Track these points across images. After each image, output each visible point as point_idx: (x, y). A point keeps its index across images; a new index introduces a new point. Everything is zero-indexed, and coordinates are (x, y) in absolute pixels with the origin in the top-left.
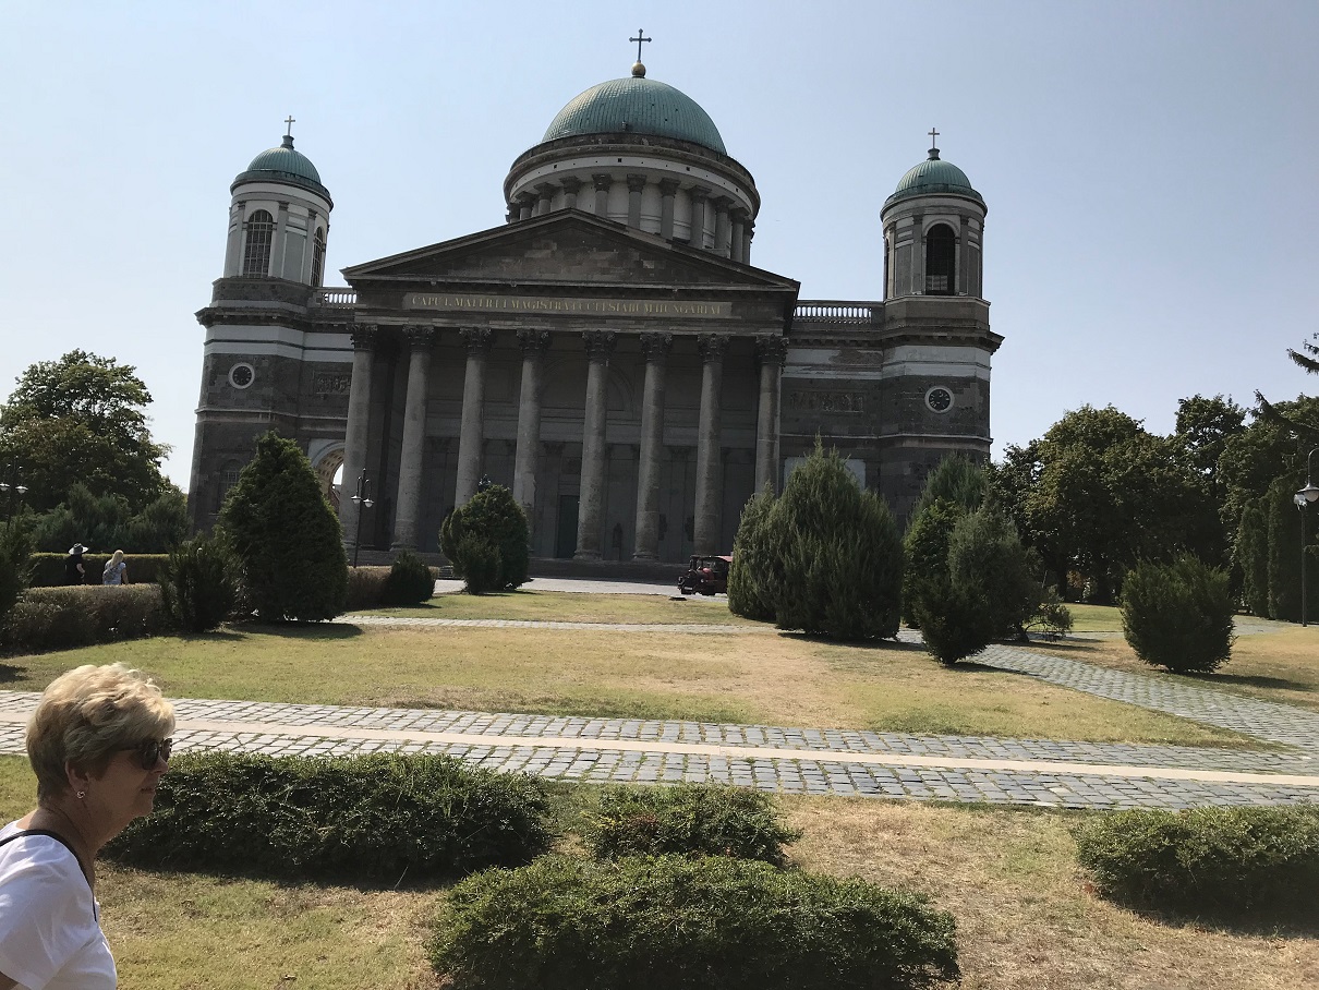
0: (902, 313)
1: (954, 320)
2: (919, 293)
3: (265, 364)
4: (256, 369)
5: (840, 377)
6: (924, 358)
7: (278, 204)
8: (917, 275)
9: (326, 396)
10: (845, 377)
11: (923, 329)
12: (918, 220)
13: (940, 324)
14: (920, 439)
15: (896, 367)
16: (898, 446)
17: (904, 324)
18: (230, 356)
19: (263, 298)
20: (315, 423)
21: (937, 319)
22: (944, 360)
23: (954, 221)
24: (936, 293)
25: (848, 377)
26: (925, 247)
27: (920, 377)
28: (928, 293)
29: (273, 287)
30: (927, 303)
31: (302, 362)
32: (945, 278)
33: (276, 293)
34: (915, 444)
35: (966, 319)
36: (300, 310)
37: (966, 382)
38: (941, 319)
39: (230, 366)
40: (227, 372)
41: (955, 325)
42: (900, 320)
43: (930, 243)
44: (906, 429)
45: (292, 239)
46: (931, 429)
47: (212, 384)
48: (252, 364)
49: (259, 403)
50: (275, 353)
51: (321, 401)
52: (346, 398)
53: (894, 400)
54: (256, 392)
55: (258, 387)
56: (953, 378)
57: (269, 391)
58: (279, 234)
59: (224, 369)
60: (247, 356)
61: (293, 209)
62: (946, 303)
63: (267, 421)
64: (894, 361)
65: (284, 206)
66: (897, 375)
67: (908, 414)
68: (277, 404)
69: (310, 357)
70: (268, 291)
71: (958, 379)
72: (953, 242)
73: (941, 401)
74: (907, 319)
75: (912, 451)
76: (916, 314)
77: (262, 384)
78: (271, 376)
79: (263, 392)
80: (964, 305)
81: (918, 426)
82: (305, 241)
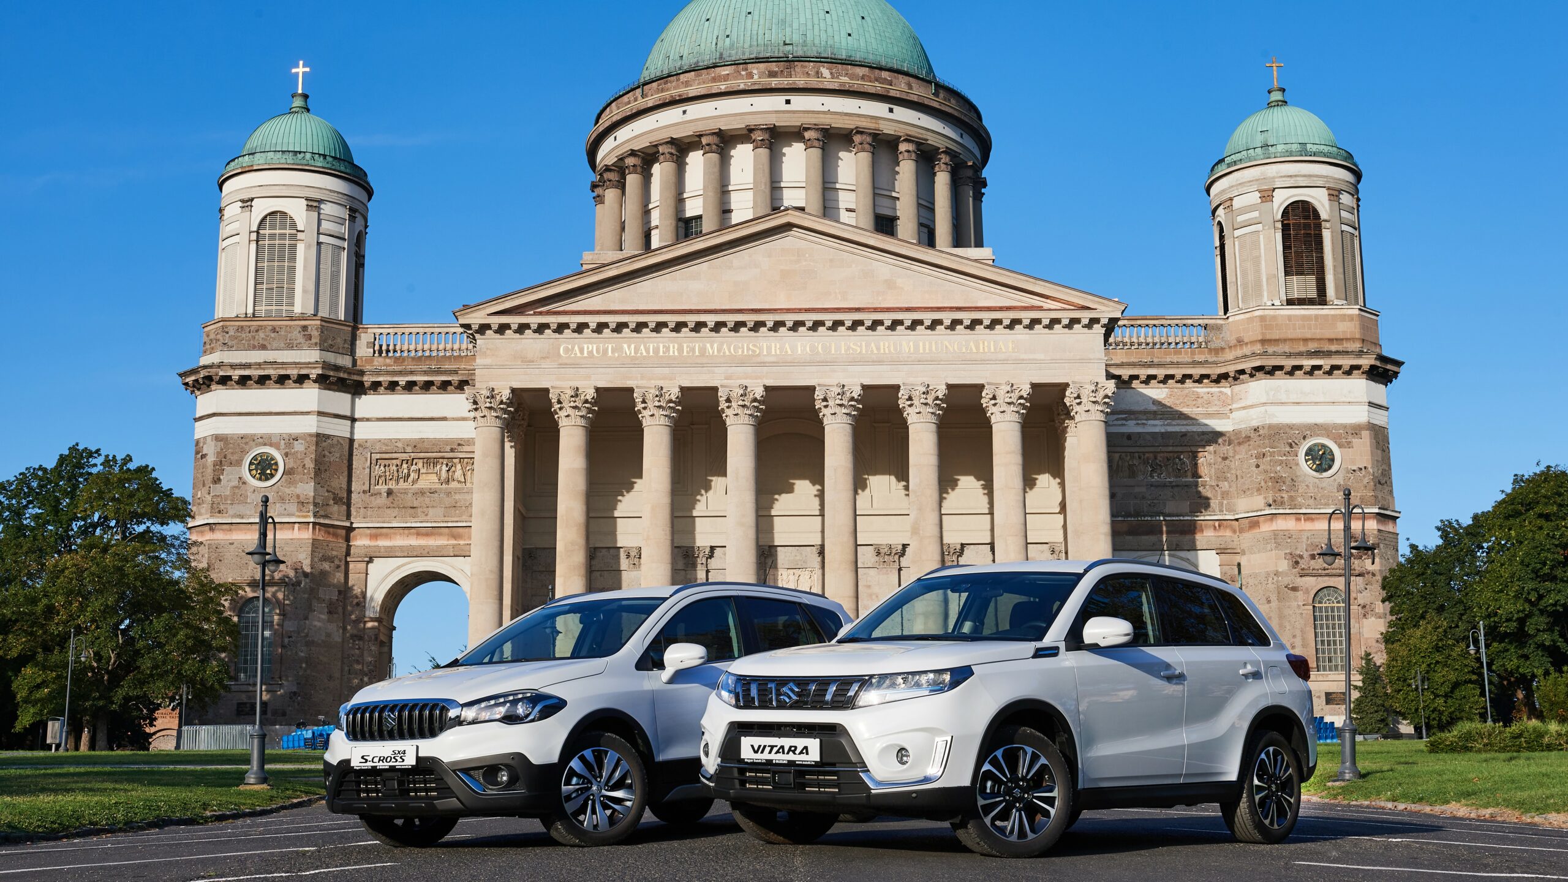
0: (1254, 333)
1: (1331, 340)
2: (1277, 303)
3: (299, 447)
4: (286, 455)
5: (1170, 429)
6: (1294, 398)
7: (304, 202)
8: (1271, 277)
9: (390, 493)
10: (1177, 429)
11: (1289, 355)
12: (1267, 196)
13: (1312, 346)
14: (1298, 516)
15: (1252, 411)
16: (1266, 527)
17: (1258, 348)
18: (243, 437)
19: (290, 347)
20: (376, 533)
21: (1306, 340)
22: (1322, 400)
23: (1320, 200)
24: (1301, 302)
25: (1184, 429)
26: (1279, 236)
27: (1291, 427)
28: (1290, 302)
29: (305, 328)
30: (1290, 318)
31: (351, 441)
32: (1312, 280)
33: (310, 337)
34: (1290, 524)
35: (1347, 339)
36: (345, 361)
37: (1355, 430)
38: (1312, 339)
39: (244, 452)
40: (239, 463)
41: (1333, 348)
42: (1252, 342)
43: (1285, 228)
44: (1275, 503)
45: (327, 254)
46: (1311, 502)
47: (217, 481)
48: (278, 448)
49: (293, 507)
50: (314, 430)
51: (383, 500)
52: (422, 492)
53: (1253, 461)
54: (288, 491)
55: (291, 483)
56: (1336, 426)
57: (307, 489)
58: (308, 247)
59: (235, 458)
60: (270, 436)
61: (327, 209)
62: (1317, 316)
63: (307, 535)
64: (1249, 403)
65: (314, 205)
66: (1255, 424)
67: (1277, 480)
68: (320, 508)
69: (362, 432)
70: (297, 336)
71: (1344, 426)
72: (1319, 227)
73: (1322, 460)
74: (1263, 342)
75: (1288, 535)
76: (1275, 335)
77: (297, 477)
78: (310, 465)
79: (298, 491)
80: (1343, 318)
81: (1291, 498)
82: (344, 255)
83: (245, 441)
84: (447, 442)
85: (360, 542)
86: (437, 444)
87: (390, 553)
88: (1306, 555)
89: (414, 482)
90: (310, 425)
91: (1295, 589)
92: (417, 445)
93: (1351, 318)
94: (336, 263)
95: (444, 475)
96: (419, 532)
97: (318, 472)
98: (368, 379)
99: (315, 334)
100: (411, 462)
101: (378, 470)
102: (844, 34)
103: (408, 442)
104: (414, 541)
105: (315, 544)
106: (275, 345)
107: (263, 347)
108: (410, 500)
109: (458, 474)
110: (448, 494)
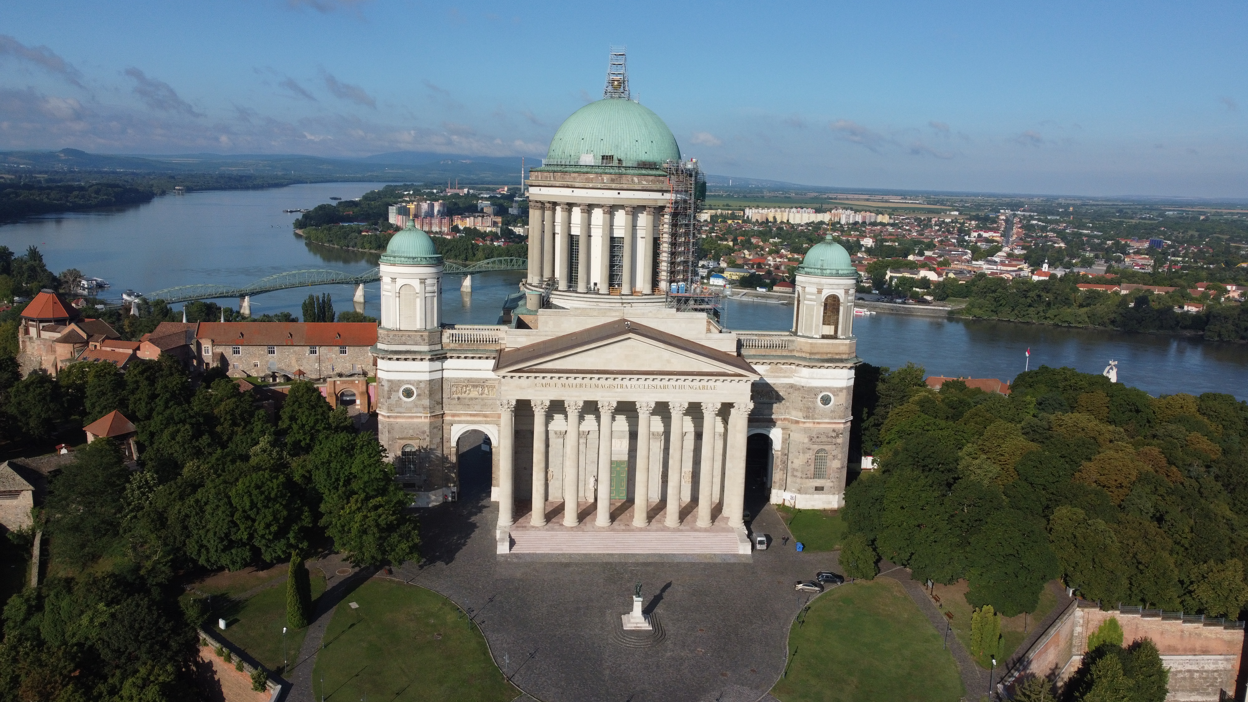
0: (807, 348)
1: (837, 354)
2: (818, 337)
3: (422, 385)
4: (417, 388)
5: (769, 382)
6: (819, 376)
7: (419, 281)
8: (817, 326)
9: (459, 398)
10: (772, 382)
12: (820, 291)
13: (829, 356)
14: (814, 422)
15: (802, 379)
16: (801, 425)
17: (808, 356)
18: (399, 380)
20: (454, 415)
21: (827, 353)
22: (829, 377)
23: (841, 294)
24: (827, 337)
25: (774, 382)
26: (822, 308)
27: (816, 388)
28: (823, 337)
29: (422, 336)
30: (822, 344)
31: (442, 378)
32: (833, 327)
33: (424, 340)
34: (811, 425)
35: (843, 354)
36: (438, 347)
37: (841, 389)
38: (830, 353)
39: (400, 387)
40: (398, 391)
41: (837, 357)
42: (807, 353)
43: (826, 305)
44: (807, 417)
45: (429, 300)
46: (820, 417)
47: (389, 398)
48: (413, 385)
49: (421, 410)
50: (428, 379)
51: (456, 401)
52: (471, 399)
53: (800, 398)
54: (419, 403)
55: (420, 400)
56: (834, 388)
57: (426, 402)
58: (421, 300)
59: (396, 389)
60: (410, 381)
61: (428, 282)
62: (833, 344)
63: (427, 420)
64: (801, 375)
65: (423, 281)
66: (803, 385)
67: (808, 408)
68: (432, 409)
69: (446, 374)
70: (419, 339)
71: (837, 388)
72: (839, 305)
73: (826, 400)
74: (811, 354)
75: (809, 429)
76: (816, 351)
77: (422, 397)
78: (427, 392)
79: (422, 403)
80: (843, 344)
81: (813, 415)
82: (435, 299)
83: (400, 382)
84: (481, 379)
85: (447, 418)
86: (477, 380)
87: (460, 422)
88: (815, 436)
89: (469, 394)
90: (426, 377)
91: (809, 449)
92: (469, 380)
93: (846, 344)
94: (432, 303)
95: (480, 392)
96: (471, 415)
97: (430, 395)
98: (448, 354)
99: (427, 338)
100: (466, 386)
101: (454, 389)
102: (644, 153)
103: (465, 379)
104: (469, 418)
105: (431, 423)
106: (410, 342)
107: (405, 344)
108: (467, 401)
109: (486, 391)
110: (482, 399)
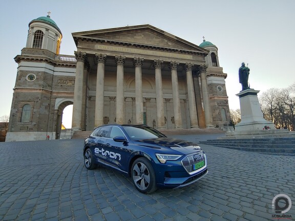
1: (219, 72)
2: (211, 66)
3: (40, 74)
6: (216, 79)
7: (45, 29)
8: (210, 62)
9: (61, 86)
11: (216, 73)
15: (209, 81)
16: (213, 98)
18: (27, 71)
19: (39, 54)
20: (58, 93)
22: (219, 80)
23: (215, 52)
24: (215, 66)
27: (215, 84)
29: (43, 51)
30: (213, 68)
31: (53, 75)
32: (215, 63)
36: (52, 59)
39: (27, 74)
40: (26, 76)
43: (211, 56)
44: (214, 95)
45: (50, 40)
46: (219, 95)
47: (20, 80)
48: (35, 74)
49: (38, 86)
50: (44, 71)
53: (210, 89)
54: (36, 83)
58: (45, 37)
60: (33, 71)
61: (50, 32)
63: (41, 91)
68: (44, 87)
71: (222, 84)
74: (211, 71)
75: (217, 100)
78: (42, 78)
79: (39, 83)
82: (54, 42)
83: (28, 72)
85: (54, 95)
86: (72, 77)
87: (60, 97)
88: (219, 102)
89: (67, 84)
95: (73, 83)
98: (57, 63)
99: (46, 53)
100: (66, 80)
101: (59, 81)
103: (66, 77)
104: (66, 95)
106: (36, 54)
108: (66, 87)
